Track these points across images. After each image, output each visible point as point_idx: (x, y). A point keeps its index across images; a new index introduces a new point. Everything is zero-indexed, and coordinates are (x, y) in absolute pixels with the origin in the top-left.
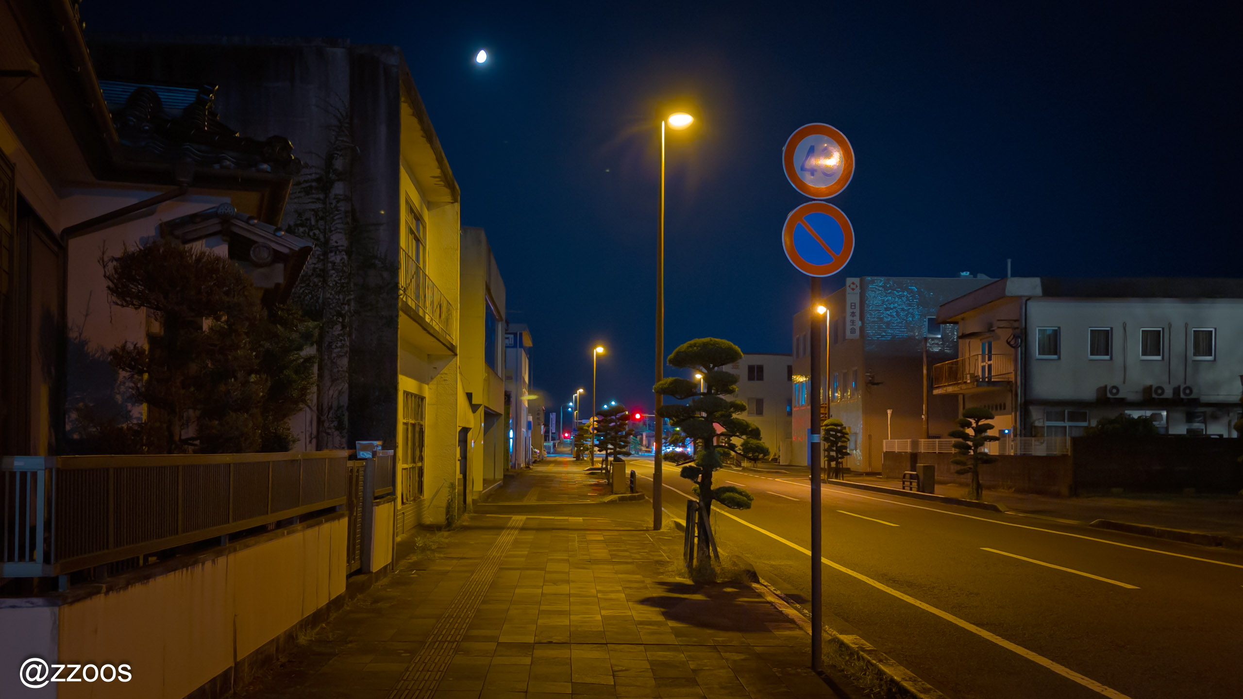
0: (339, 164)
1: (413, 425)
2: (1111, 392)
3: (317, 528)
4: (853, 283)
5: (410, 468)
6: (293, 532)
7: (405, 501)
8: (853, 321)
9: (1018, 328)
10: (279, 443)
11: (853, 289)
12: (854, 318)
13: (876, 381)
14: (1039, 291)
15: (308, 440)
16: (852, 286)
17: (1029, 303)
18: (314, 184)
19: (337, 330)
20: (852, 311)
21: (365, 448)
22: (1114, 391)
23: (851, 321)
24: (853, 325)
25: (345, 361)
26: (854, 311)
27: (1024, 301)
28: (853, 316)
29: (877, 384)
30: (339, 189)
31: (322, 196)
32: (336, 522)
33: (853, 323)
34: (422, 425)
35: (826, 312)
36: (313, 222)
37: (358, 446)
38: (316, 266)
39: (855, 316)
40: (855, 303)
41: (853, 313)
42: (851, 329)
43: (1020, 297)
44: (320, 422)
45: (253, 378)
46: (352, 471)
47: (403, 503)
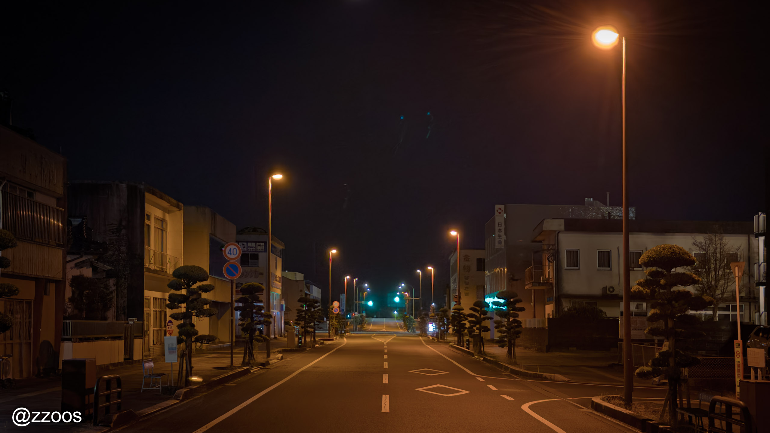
0: (124, 223)
1: (161, 312)
2: (609, 291)
3: (114, 341)
4: (500, 209)
5: (158, 330)
6: (108, 340)
7: (155, 343)
8: (500, 235)
9: (554, 250)
10: (105, 319)
11: (500, 213)
12: (501, 234)
13: (515, 278)
14: (563, 228)
15: (113, 317)
16: (499, 211)
17: (559, 234)
18: (115, 230)
19: (123, 280)
20: (499, 228)
21: (131, 321)
22: (611, 290)
23: (499, 235)
24: (500, 238)
25: (126, 291)
26: (501, 228)
27: (557, 233)
28: (500, 232)
29: (517, 280)
30: (123, 232)
31: (118, 234)
32: (120, 341)
33: (500, 237)
34: (165, 311)
35: (457, 235)
36: (115, 243)
37: (129, 320)
38: (116, 258)
39: (501, 232)
40: (501, 223)
41: (500, 230)
42: (499, 241)
43: (555, 231)
44: (117, 312)
45: (99, 304)
46: (126, 327)
47: (154, 344)
